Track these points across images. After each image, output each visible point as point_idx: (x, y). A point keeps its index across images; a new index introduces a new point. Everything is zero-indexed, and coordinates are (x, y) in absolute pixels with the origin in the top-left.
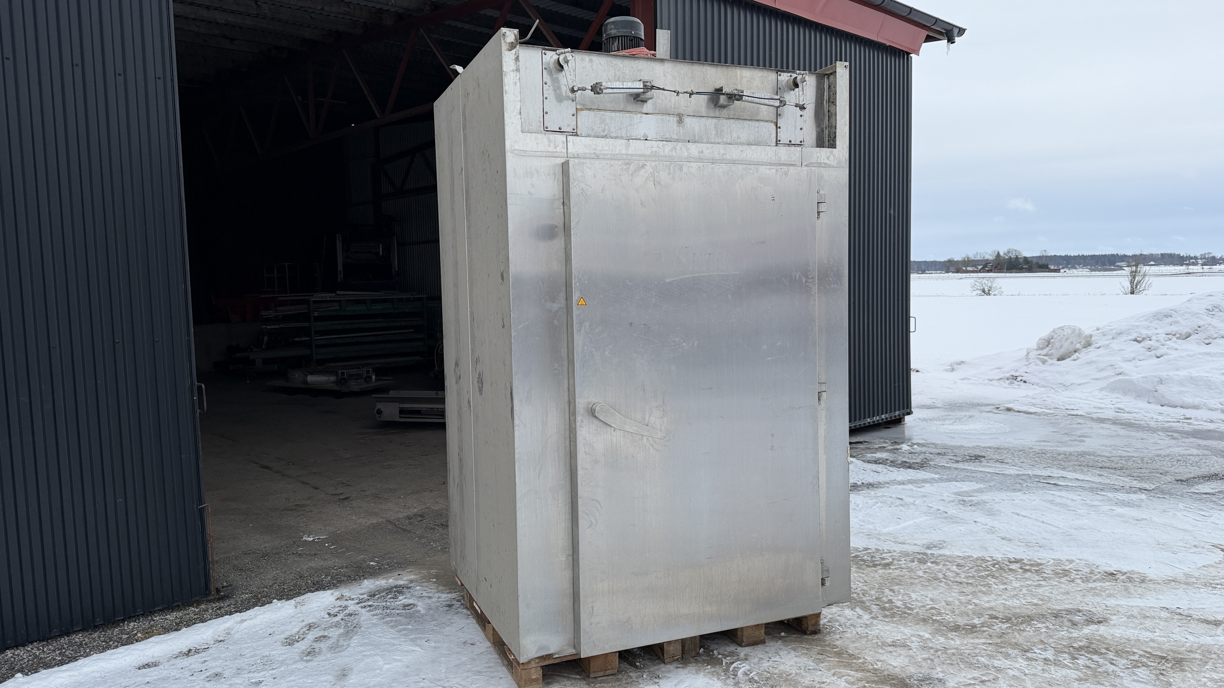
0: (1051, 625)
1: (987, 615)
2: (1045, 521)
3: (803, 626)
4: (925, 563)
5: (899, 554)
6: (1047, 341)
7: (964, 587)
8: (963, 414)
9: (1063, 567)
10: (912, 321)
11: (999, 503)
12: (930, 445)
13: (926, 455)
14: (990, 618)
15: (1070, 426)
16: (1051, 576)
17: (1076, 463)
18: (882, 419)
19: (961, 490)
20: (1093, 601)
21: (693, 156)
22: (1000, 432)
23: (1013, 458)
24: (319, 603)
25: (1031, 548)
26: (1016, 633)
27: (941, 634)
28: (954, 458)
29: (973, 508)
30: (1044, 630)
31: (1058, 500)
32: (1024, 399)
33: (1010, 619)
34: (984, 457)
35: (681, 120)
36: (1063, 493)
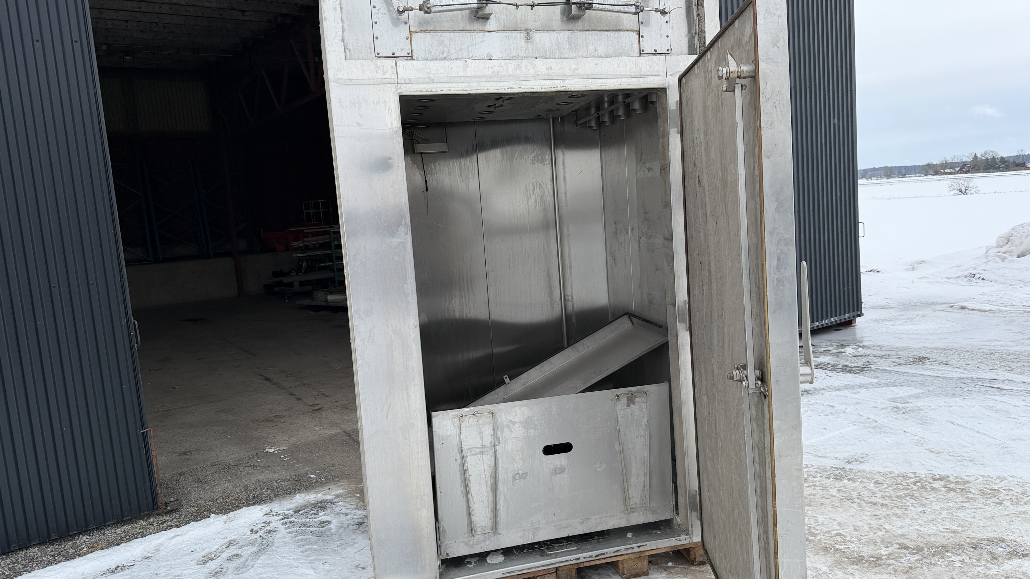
0: (968, 558)
1: (896, 544)
2: (980, 431)
3: (691, 557)
4: (841, 480)
5: (816, 470)
6: (1006, 238)
7: (878, 509)
8: (916, 313)
9: (993, 486)
10: (861, 226)
11: (935, 409)
12: (875, 348)
13: (869, 357)
14: (899, 548)
15: (1025, 324)
16: (977, 496)
17: (1025, 364)
18: (832, 322)
19: (897, 396)
20: (1021, 528)
21: (540, 73)
22: (950, 331)
23: (959, 360)
24: (246, 519)
25: (960, 463)
26: (925, 568)
27: (840, 567)
28: (898, 361)
29: (906, 416)
30: (958, 564)
31: (999, 406)
32: (981, 296)
33: (921, 549)
34: (928, 359)
35: (529, 36)
36: (1006, 399)
